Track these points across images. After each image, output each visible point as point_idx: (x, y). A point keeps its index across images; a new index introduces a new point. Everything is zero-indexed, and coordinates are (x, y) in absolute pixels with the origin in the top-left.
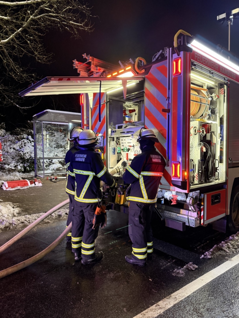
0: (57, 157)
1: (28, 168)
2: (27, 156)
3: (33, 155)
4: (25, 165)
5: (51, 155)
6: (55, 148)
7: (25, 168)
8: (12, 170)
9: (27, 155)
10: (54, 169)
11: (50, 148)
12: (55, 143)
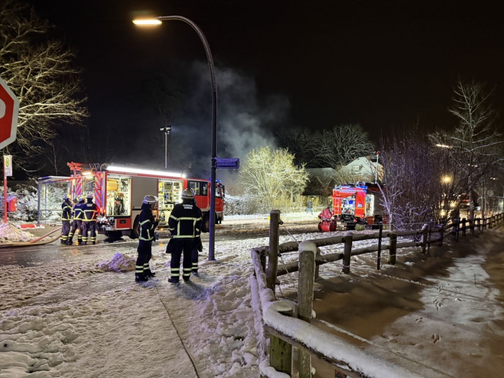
0: (55, 209)
1: (32, 218)
2: (31, 209)
3: (36, 208)
4: (30, 215)
5: (51, 208)
6: (54, 202)
7: (29, 218)
8: (18, 219)
9: (31, 207)
10: (53, 220)
11: (50, 202)
12: (54, 198)
